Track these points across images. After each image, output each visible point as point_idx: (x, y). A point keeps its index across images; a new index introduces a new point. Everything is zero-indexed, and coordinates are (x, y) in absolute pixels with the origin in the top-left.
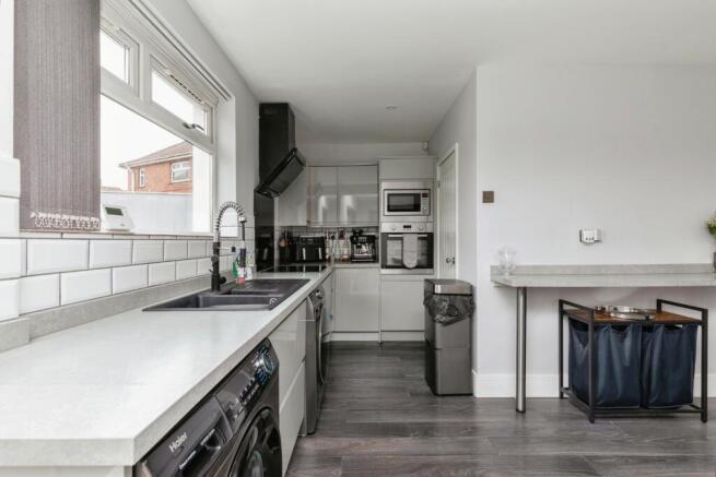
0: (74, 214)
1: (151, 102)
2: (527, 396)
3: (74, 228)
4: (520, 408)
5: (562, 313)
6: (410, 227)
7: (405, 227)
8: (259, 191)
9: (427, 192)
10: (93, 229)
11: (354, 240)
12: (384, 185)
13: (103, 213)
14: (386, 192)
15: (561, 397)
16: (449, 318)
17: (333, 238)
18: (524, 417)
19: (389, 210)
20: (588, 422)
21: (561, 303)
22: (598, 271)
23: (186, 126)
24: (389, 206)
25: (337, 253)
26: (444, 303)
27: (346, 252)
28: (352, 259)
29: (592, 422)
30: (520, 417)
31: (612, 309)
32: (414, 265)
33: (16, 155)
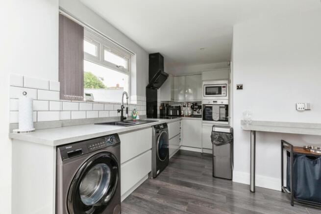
0: (76, 95)
1: (104, 61)
2: (256, 185)
3: (75, 99)
4: (252, 190)
5: (283, 147)
6: (216, 102)
7: (214, 102)
8: (148, 88)
9: (225, 85)
10: (81, 100)
11: (192, 108)
12: (204, 83)
13: (84, 95)
14: (205, 86)
15: (283, 191)
16: (219, 143)
17: (185, 106)
18: (254, 195)
19: (206, 94)
20: (290, 205)
21: (283, 142)
22: (308, 126)
23: (117, 66)
24: (206, 92)
25: (187, 113)
26: (216, 136)
27: (190, 113)
28: (192, 116)
29: (293, 205)
30: (252, 194)
31: (316, 148)
32: (218, 120)
33: (59, 81)
